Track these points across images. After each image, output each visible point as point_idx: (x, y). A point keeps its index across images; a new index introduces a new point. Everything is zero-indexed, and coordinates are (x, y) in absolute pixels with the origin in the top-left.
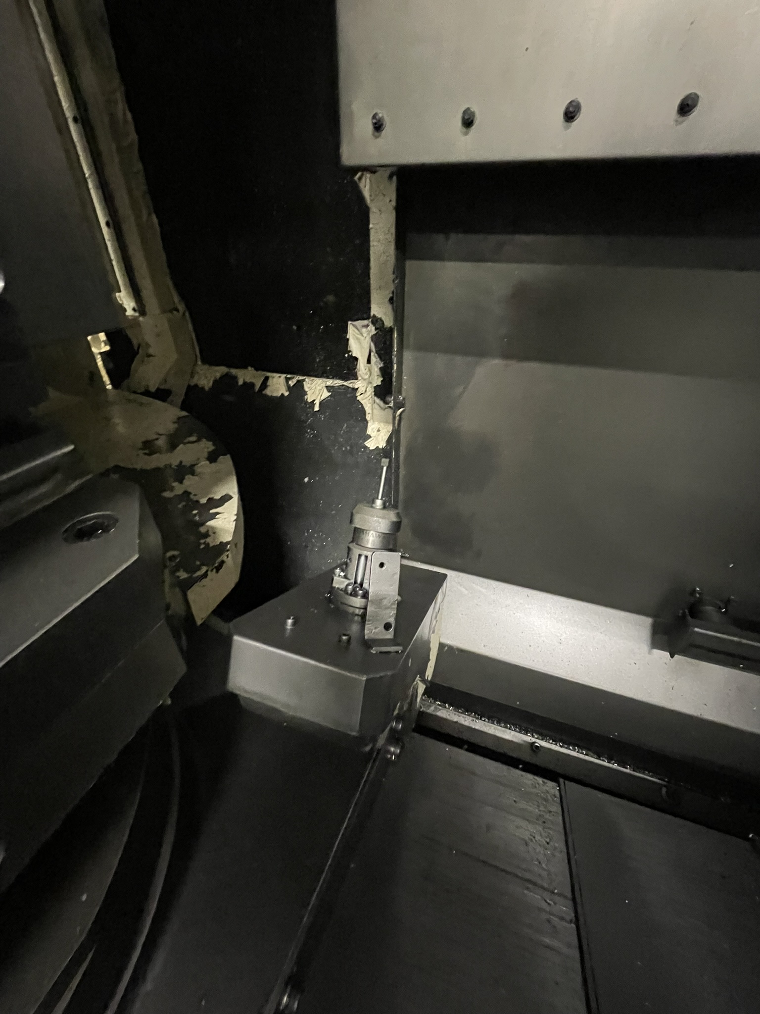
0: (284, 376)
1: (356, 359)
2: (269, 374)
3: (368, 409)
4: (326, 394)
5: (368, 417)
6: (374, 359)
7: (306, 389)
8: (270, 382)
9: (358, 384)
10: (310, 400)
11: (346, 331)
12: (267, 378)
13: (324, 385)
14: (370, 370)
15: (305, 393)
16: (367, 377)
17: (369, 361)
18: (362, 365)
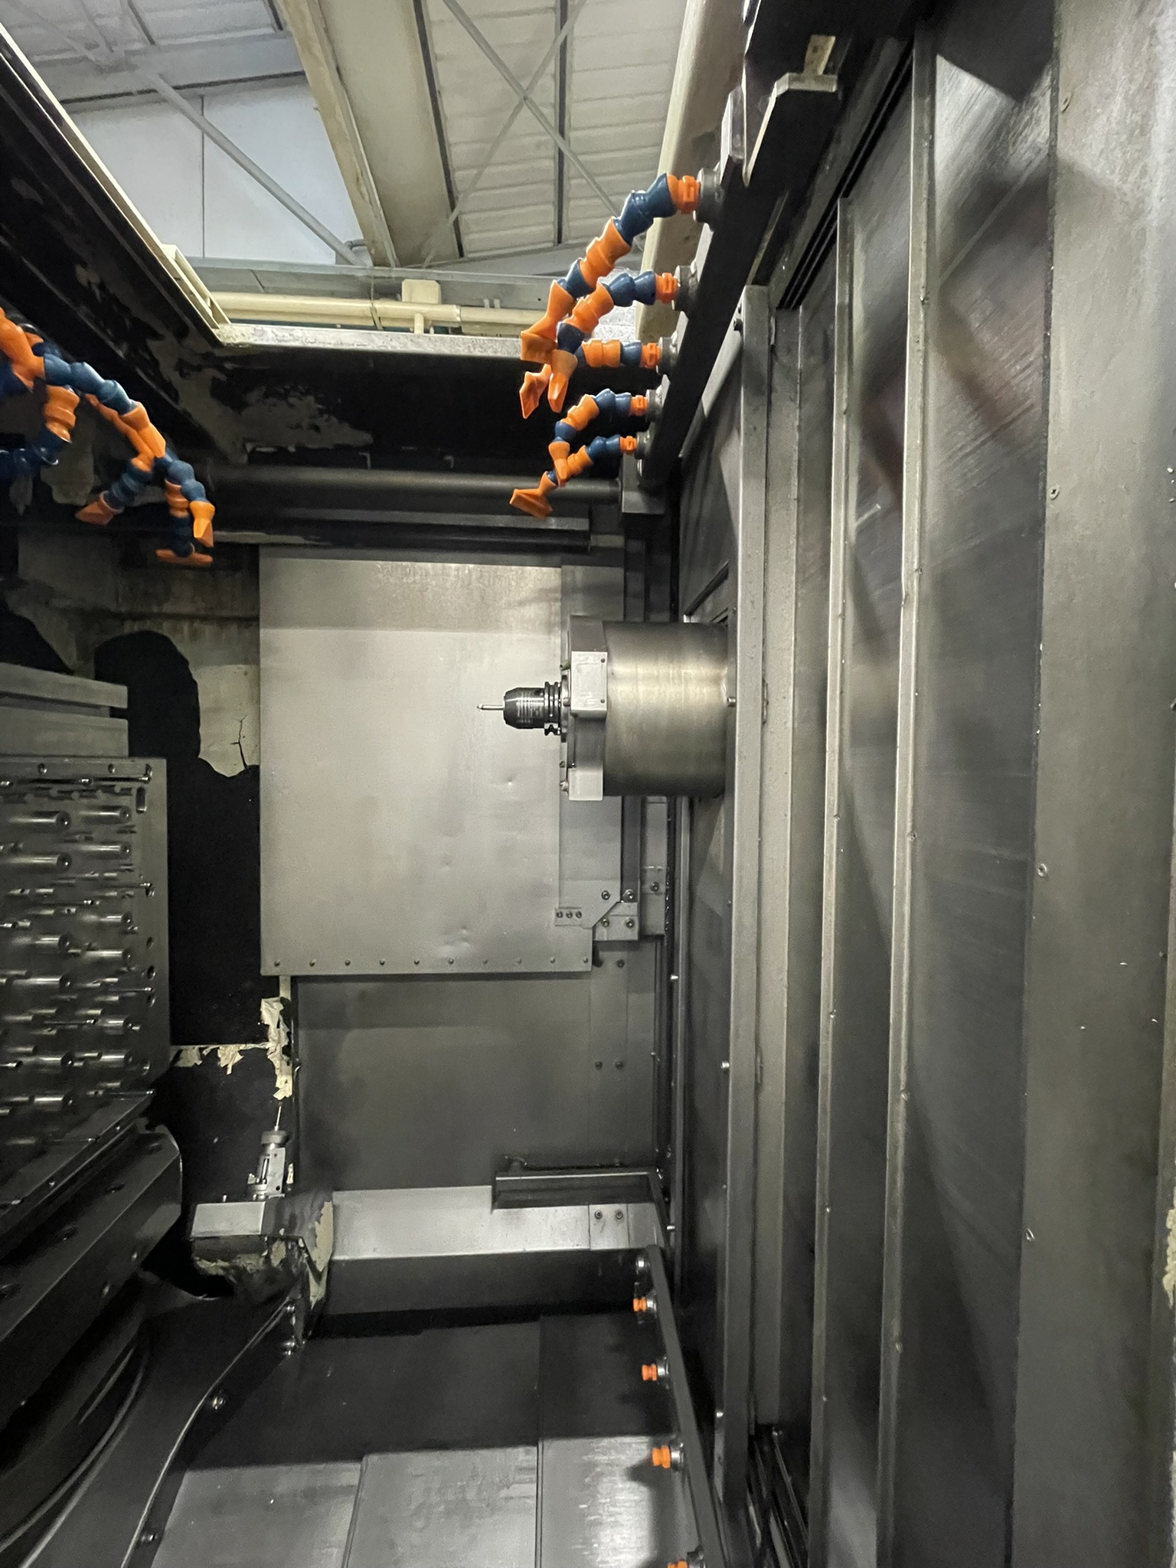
0: (197, 1047)
1: (268, 1026)
2: (183, 1047)
3: (277, 1064)
4: (239, 1057)
5: (277, 1072)
6: (281, 1026)
7: (220, 1056)
8: (183, 1055)
9: (269, 1045)
10: (222, 1066)
11: (259, 1005)
12: (180, 1051)
13: (237, 1049)
14: (279, 1033)
15: (219, 1059)
16: (276, 1038)
17: (278, 1027)
18: (272, 1032)
